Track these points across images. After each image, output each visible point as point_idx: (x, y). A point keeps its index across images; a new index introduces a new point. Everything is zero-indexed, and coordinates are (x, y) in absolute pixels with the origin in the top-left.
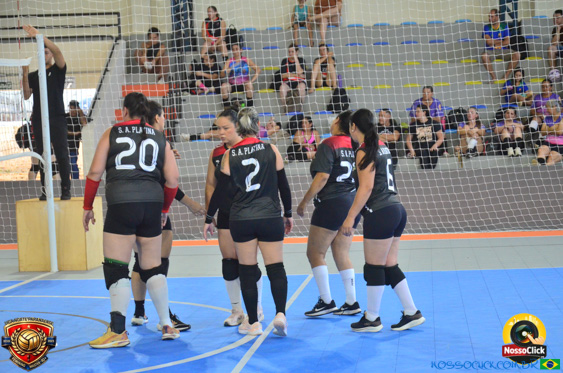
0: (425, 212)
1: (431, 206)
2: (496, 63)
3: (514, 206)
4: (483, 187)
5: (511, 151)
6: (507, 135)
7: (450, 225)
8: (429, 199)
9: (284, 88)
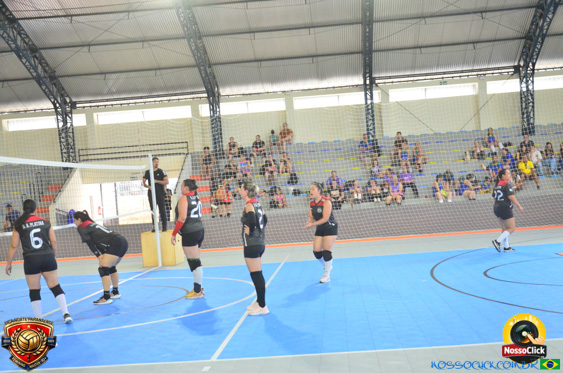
2: (366, 159)
5: (375, 200)
6: (373, 192)
9: (267, 174)
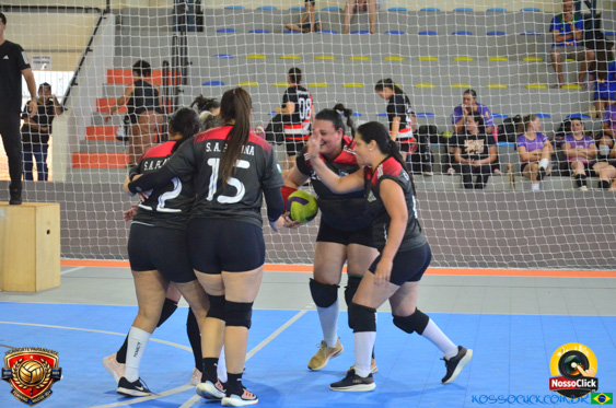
0: (463, 242)
1: (470, 234)
2: (567, 63)
3: (571, 239)
4: (534, 214)
7: (492, 258)
8: (468, 225)
